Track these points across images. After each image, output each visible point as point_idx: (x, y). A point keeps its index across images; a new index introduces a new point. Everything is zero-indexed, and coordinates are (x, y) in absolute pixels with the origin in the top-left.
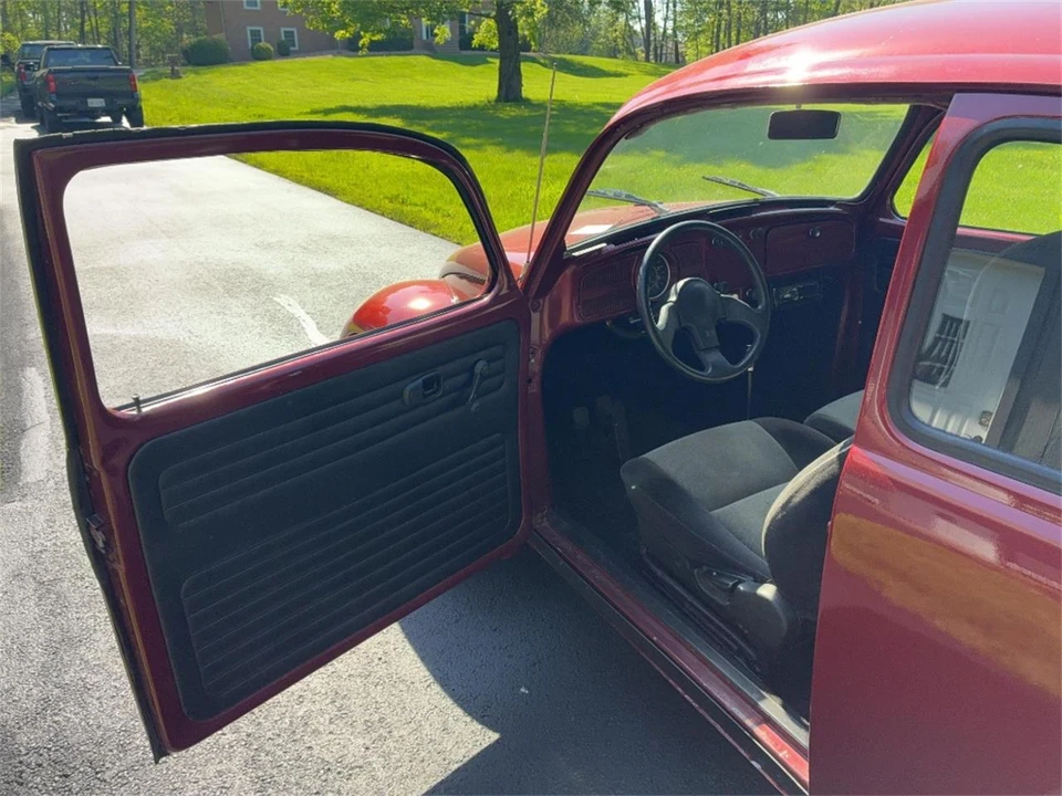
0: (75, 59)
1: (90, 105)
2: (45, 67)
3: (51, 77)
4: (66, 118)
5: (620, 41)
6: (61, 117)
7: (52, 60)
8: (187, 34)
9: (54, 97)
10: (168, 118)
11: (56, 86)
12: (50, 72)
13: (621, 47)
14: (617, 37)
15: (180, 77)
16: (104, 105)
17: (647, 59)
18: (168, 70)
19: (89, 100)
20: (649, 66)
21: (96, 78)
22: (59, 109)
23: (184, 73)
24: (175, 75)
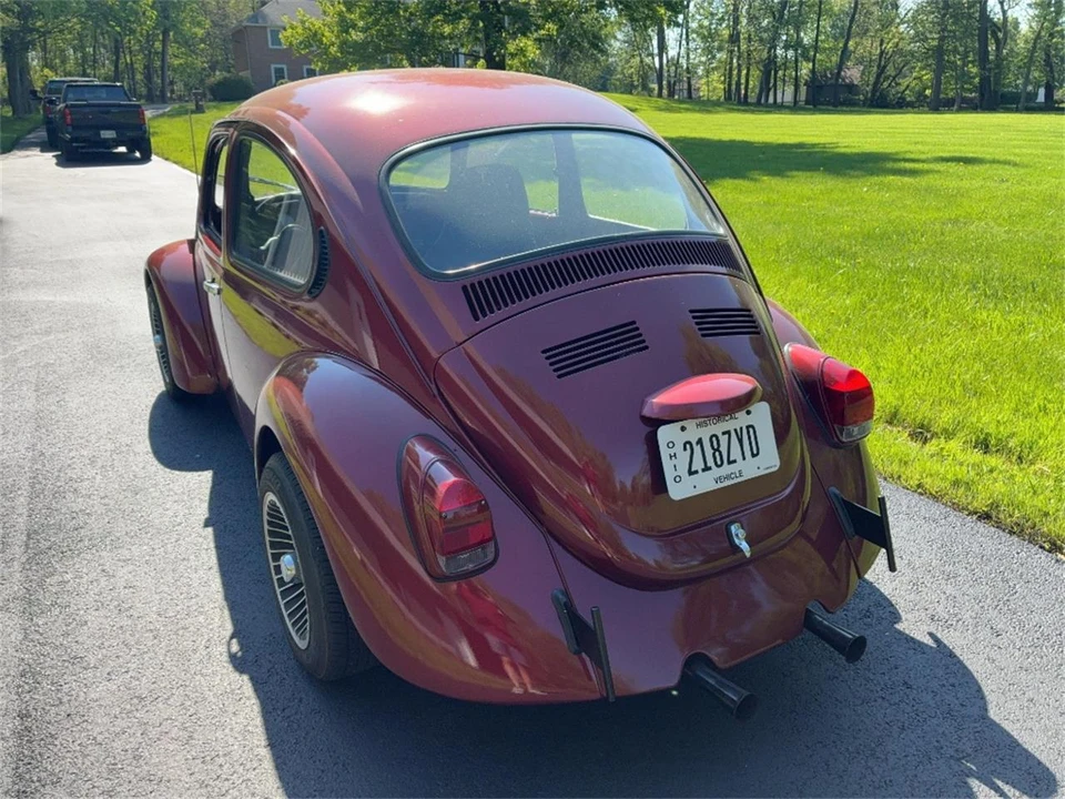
0: (92, 96)
1: (102, 136)
2: (65, 101)
3: (67, 111)
4: (82, 148)
5: (635, 78)
6: (78, 147)
7: (70, 96)
8: (220, 71)
9: (70, 129)
10: (180, 149)
11: (72, 119)
12: (66, 106)
13: (636, 83)
14: (632, 74)
15: (203, 112)
16: (115, 136)
17: (660, 95)
18: (192, 106)
19: (102, 132)
20: (661, 102)
21: (108, 113)
22: (74, 140)
23: (208, 108)
24: (199, 110)
